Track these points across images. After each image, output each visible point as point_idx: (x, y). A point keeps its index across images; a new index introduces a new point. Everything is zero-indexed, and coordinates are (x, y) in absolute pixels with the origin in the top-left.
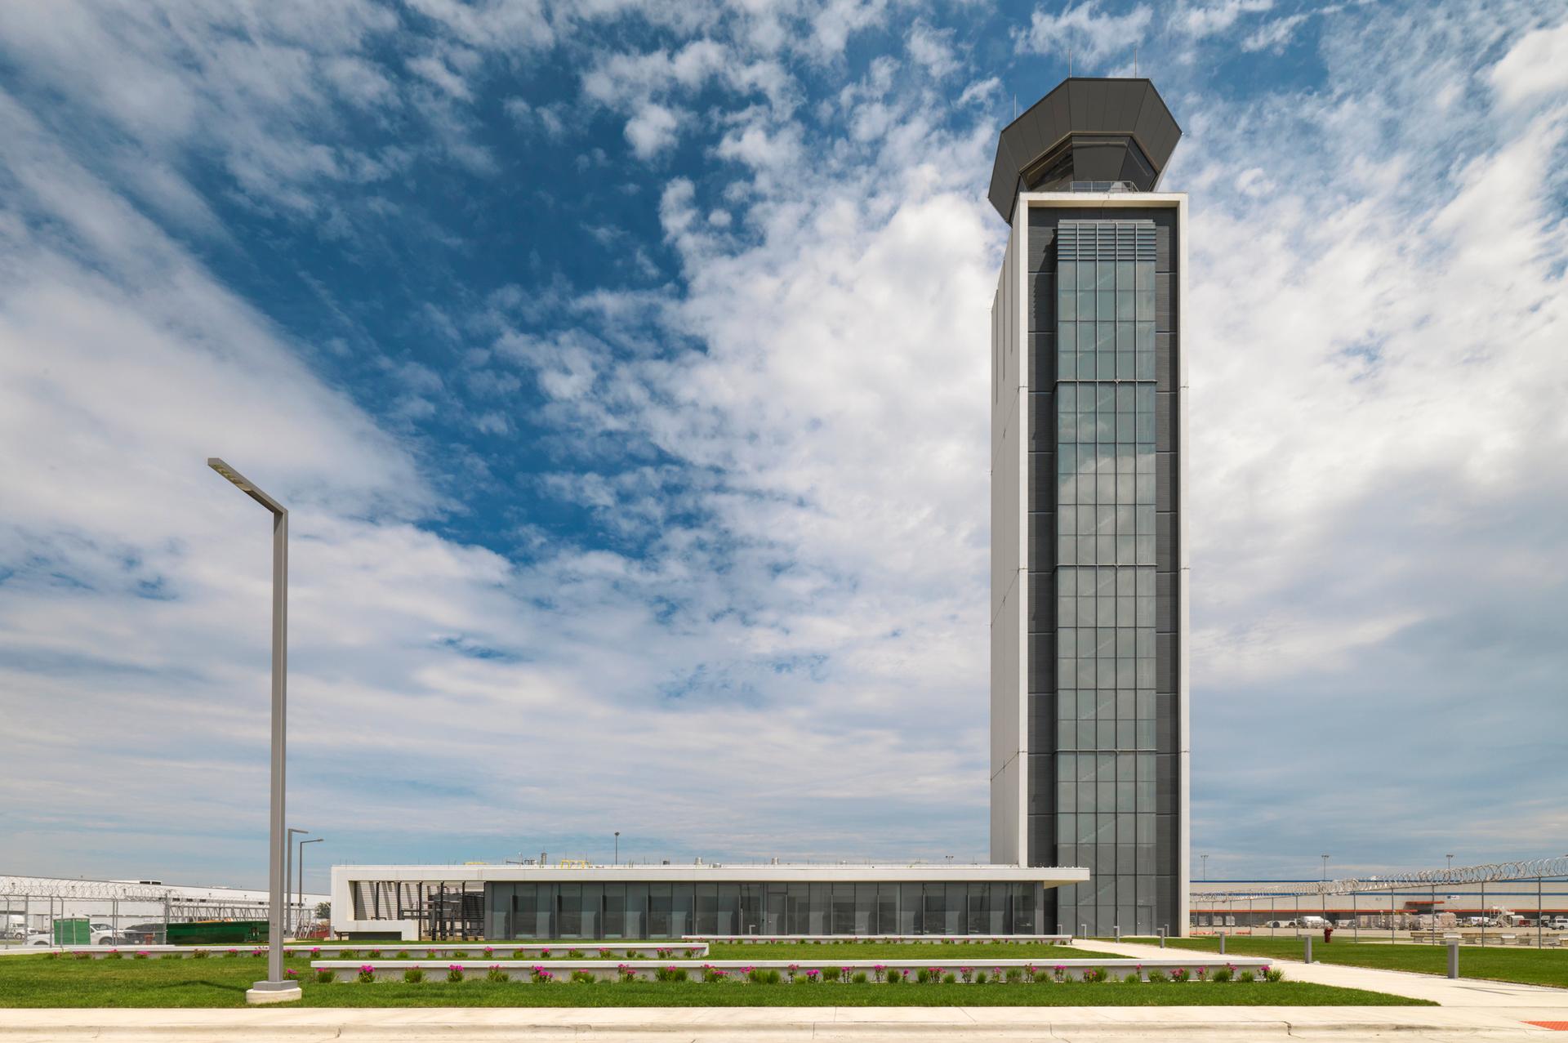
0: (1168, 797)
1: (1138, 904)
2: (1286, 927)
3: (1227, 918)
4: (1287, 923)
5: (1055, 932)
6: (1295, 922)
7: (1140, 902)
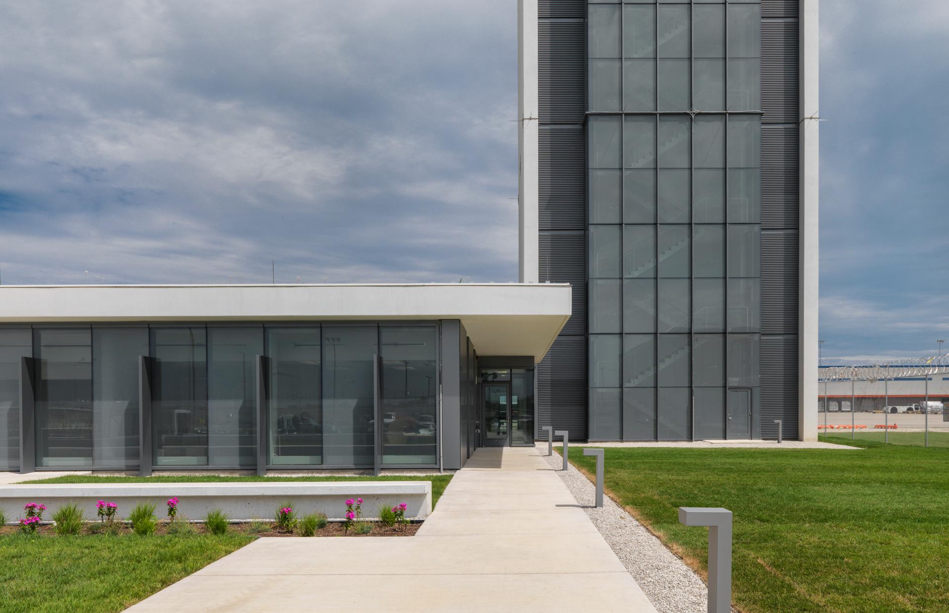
0: (779, 200)
1: (729, 384)
2: (904, 412)
3: (843, 403)
4: (905, 408)
5: (585, 440)
6: (913, 407)
7: (733, 381)
